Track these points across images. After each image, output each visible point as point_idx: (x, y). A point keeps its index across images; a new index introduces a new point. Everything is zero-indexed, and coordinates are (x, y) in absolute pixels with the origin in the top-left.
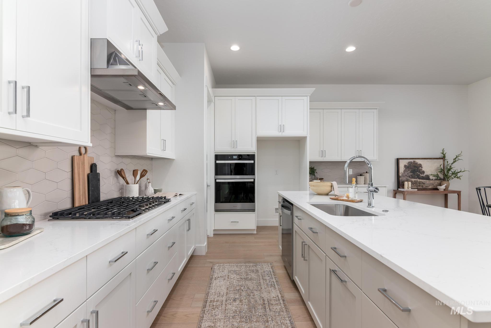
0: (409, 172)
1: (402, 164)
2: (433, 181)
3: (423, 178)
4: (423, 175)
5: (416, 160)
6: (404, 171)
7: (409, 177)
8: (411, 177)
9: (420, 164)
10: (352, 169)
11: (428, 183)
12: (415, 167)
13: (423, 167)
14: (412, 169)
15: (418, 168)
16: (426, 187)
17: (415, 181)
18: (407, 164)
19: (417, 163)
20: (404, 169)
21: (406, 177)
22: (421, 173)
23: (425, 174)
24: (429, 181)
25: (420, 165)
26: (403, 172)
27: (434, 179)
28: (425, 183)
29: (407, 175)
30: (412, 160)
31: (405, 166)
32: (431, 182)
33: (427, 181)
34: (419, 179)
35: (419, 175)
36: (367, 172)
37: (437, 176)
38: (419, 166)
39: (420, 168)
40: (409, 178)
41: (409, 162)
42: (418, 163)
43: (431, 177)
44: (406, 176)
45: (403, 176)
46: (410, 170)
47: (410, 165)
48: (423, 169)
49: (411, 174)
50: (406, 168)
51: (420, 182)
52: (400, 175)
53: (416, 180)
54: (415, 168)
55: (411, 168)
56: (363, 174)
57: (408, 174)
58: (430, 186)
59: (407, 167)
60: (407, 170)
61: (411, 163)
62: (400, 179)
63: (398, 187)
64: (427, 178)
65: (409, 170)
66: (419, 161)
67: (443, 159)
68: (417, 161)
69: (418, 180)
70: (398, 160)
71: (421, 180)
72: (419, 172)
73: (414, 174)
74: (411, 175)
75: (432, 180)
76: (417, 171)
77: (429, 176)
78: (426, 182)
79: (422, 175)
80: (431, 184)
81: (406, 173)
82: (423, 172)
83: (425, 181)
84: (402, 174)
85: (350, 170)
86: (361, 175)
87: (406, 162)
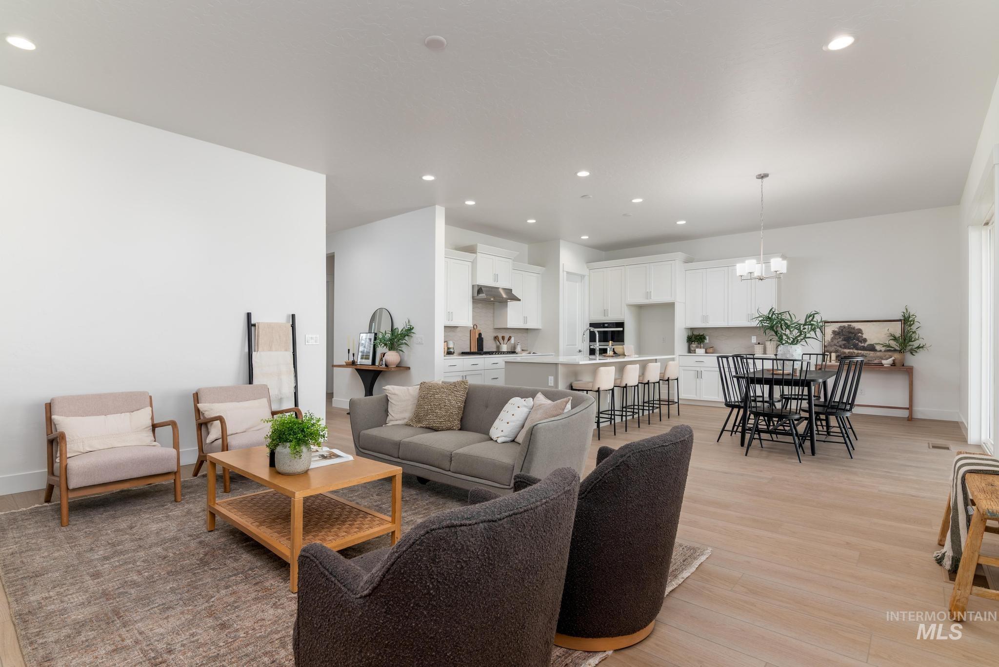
0: (841, 339)
1: (830, 329)
2: (881, 353)
3: (864, 349)
4: (864, 344)
6: (832, 339)
7: (841, 347)
8: (843, 346)
10: (756, 336)
11: (871, 355)
12: (850, 333)
13: (864, 332)
14: (845, 337)
15: (856, 335)
16: (869, 360)
17: (849, 353)
18: (837, 329)
19: (854, 328)
20: (833, 336)
21: (836, 347)
22: (861, 342)
23: (867, 343)
24: (875, 352)
25: (860, 331)
26: (830, 340)
27: (883, 351)
28: (868, 355)
29: (838, 345)
30: (846, 324)
31: (834, 332)
32: (878, 354)
33: (871, 352)
34: (857, 349)
35: (858, 344)
36: (771, 340)
37: (888, 346)
38: (857, 331)
39: (860, 335)
40: (840, 349)
41: (841, 327)
42: (856, 328)
43: (878, 348)
44: (835, 345)
45: (830, 345)
46: (842, 338)
47: (842, 330)
48: (864, 336)
49: (844, 342)
50: (836, 335)
51: (858, 353)
52: (827, 344)
53: (851, 350)
54: (851, 335)
55: (843, 335)
56: (766, 342)
57: (838, 342)
58: (875, 359)
59: (837, 333)
60: (837, 337)
61: (844, 328)
62: (826, 349)
63: (824, 361)
64: (872, 348)
65: (840, 338)
66: (857, 326)
67: (902, 321)
68: (853, 325)
69: (856, 351)
71: (860, 352)
72: (858, 339)
73: (849, 343)
74: (844, 345)
75: (881, 351)
76: (854, 339)
77: (875, 345)
79: (863, 345)
80: (877, 357)
81: (835, 342)
82: (865, 340)
84: (830, 343)
85: (752, 337)
86: (759, 343)
87: (835, 327)
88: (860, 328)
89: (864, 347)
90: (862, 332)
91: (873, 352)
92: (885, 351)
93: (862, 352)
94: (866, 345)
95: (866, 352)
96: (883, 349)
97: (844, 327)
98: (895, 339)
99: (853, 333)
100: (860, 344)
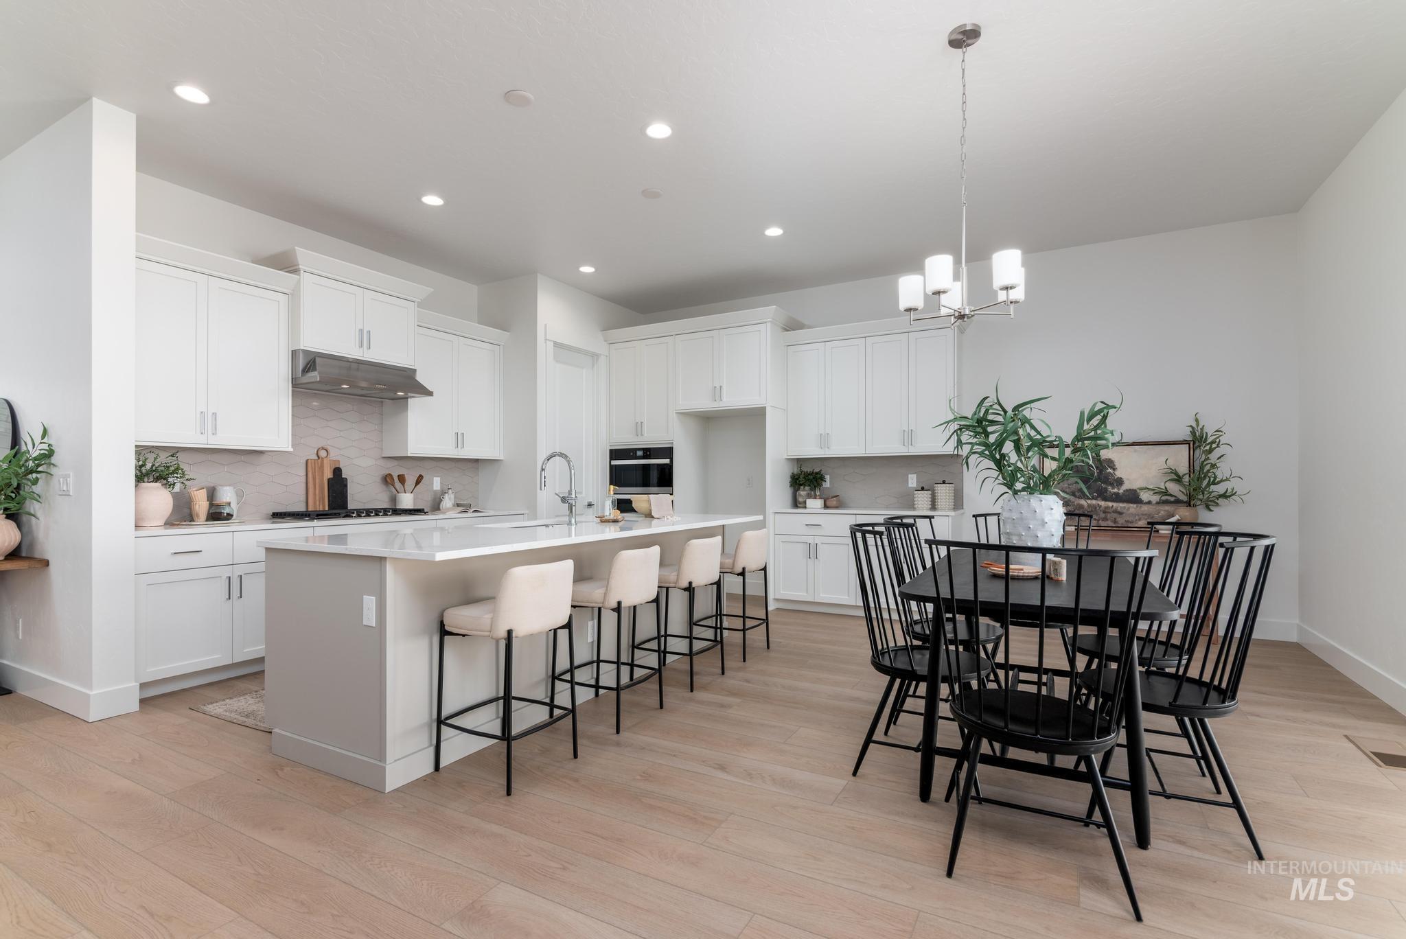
2: (1150, 506)
3: (1117, 498)
4: (1119, 489)
7: (1073, 494)
8: (1077, 494)
9: (1110, 459)
10: (915, 475)
11: (1132, 510)
13: (1117, 466)
15: (1102, 471)
16: (1128, 522)
17: (1089, 506)
22: (1112, 485)
23: (1124, 488)
24: (1139, 505)
25: (1110, 464)
27: (1154, 502)
28: (1125, 511)
32: (1145, 508)
33: (1132, 505)
34: (1105, 499)
35: (1106, 490)
36: (944, 482)
37: (1165, 493)
38: (1103, 464)
39: (1109, 471)
42: (1106, 458)
43: (1145, 496)
48: (1118, 474)
51: (1107, 508)
53: (1094, 502)
56: (936, 485)
58: (1140, 519)
64: (1133, 497)
66: (1105, 452)
67: (1189, 444)
69: (1102, 503)
71: (1110, 504)
72: (1106, 481)
73: (1089, 488)
75: (1149, 502)
76: (1099, 479)
77: (1138, 491)
78: (1129, 508)
79: (1116, 490)
80: (1141, 515)
82: (1120, 482)
83: (1124, 507)
85: (910, 476)
86: (923, 489)
88: (1110, 457)
89: (1117, 494)
90: (1115, 465)
91: (1135, 506)
92: (1158, 503)
93: (1115, 505)
94: (1121, 491)
95: (1121, 505)
96: (1155, 498)
98: (1178, 480)
100: (1110, 488)
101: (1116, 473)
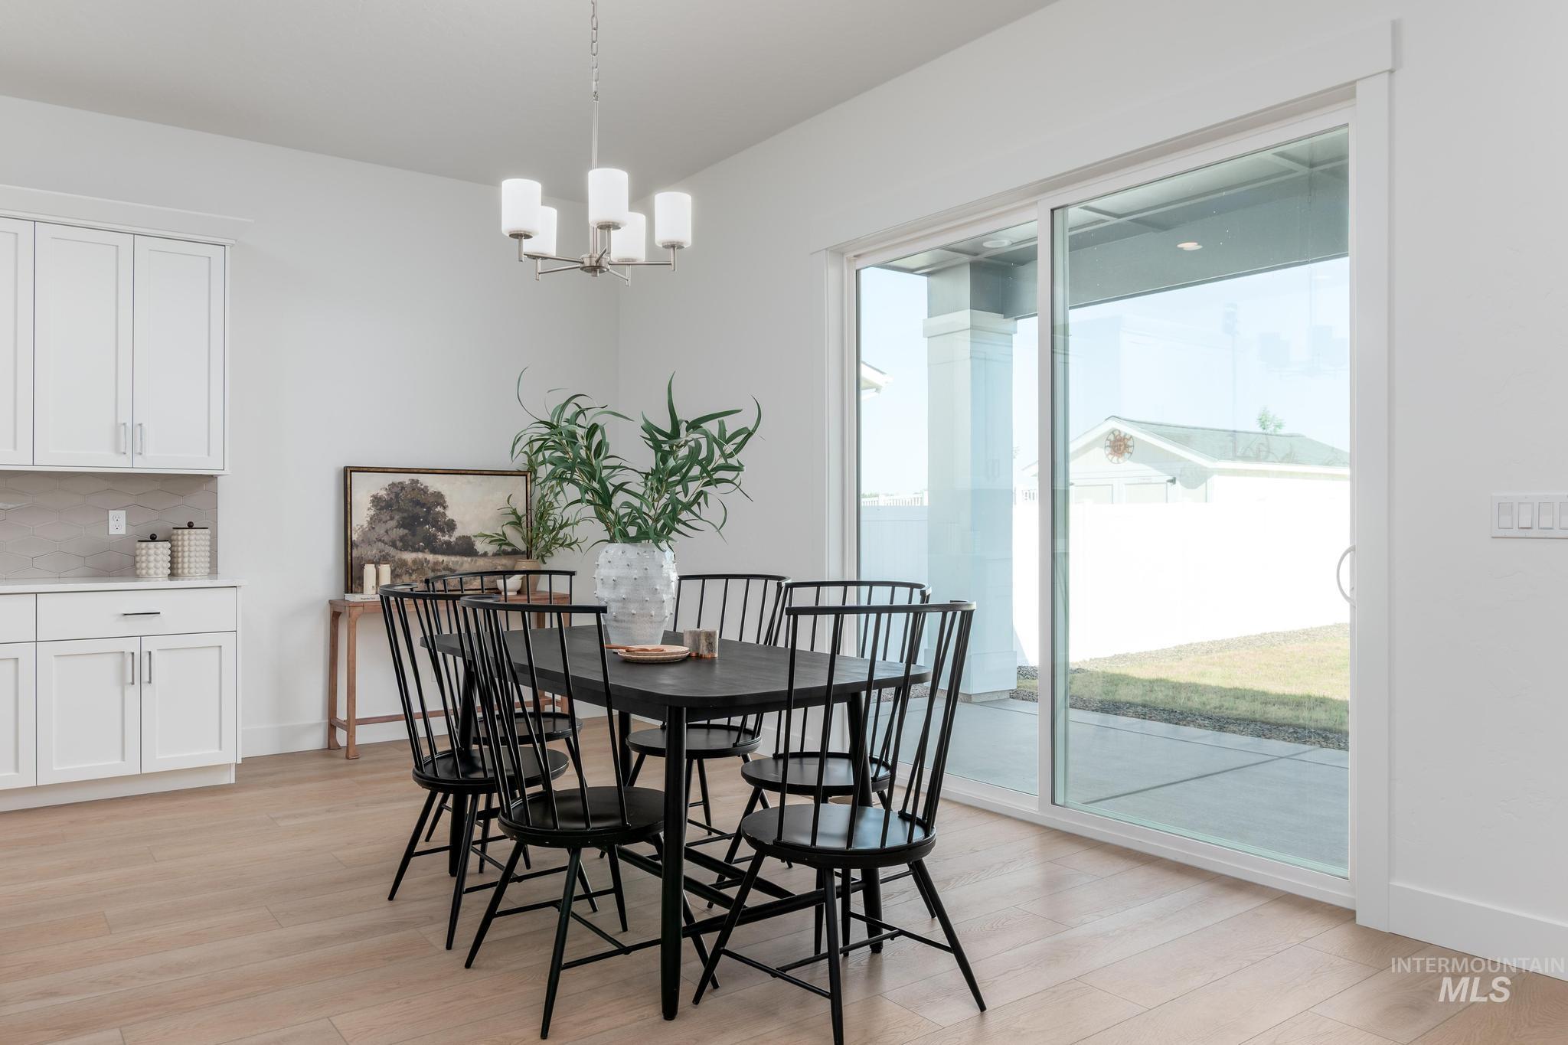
0: (393, 523)
1: (366, 489)
2: (486, 560)
3: (449, 549)
4: (450, 536)
5: (421, 478)
6: (373, 521)
7: (394, 545)
8: (399, 544)
9: (439, 493)
10: (124, 512)
11: (466, 566)
12: (417, 503)
13: (448, 503)
14: (405, 515)
15: (429, 509)
17: (414, 561)
18: (383, 493)
19: (425, 491)
20: (372, 512)
21: (381, 545)
22: (442, 530)
23: (457, 533)
24: (474, 558)
25: (439, 499)
26: (366, 525)
27: (490, 554)
28: (458, 567)
29: (386, 538)
30: (406, 478)
31: (376, 500)
32: (480, 562)
33: (466, 559)
34: (434, 551)
35: (435, 536)
36: (190, 526)
37: (502, 540)
38: (432, 500)
39: (439, 509)
40: (392, 551)
41: (393, 485)
42: (431, 490)
43: (480, 546)
44: (380, 540)
45: (366, 540)
46: (397, 517)
47: (397, 495)
48: (450, 514)
49: (402, 532)
50: (381, 509)
51: (436, 563)
52: (355, 537)
53: (420, 555)
54: (418, 509)
55: (399, 510)
56: (175, 531)
57: (387, 532)
59: (383, 504)
60: (385, 516)
61: (403, 488)
62: (355, 553)
63: (349, 589)
64: (466, 548)
65: (392, 518)
66: (432, 483)
67: (526, 476)
68: (426, 480)
69: (431, 557)
70: (348, 472)
71: (440, 558)
72: (435, 524)
73: (414, 535)
74: (402, 539)
75: (485, 554)
76: (426, 522)
77: (473, 539)
78: (462, 564)
79: (446, 538)
81: (380, 530)
82: (451, 526)
83: (457, 562)
84: (364, 533)
85: (112, 513)
86: (153, 538)
87: (378, 485)
88: (440, 490)
89: (448, 543)
90: (445, 502)
91: (469, 559)
92: (495, 555)
93: (446, 558)
94: (453, 539)
95: (454, 559)
96: (492, 549)
97: (402, 486)
98: (517, 523)
99: (423, 505)
100: (439, 534)
101: (447, 513)
